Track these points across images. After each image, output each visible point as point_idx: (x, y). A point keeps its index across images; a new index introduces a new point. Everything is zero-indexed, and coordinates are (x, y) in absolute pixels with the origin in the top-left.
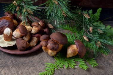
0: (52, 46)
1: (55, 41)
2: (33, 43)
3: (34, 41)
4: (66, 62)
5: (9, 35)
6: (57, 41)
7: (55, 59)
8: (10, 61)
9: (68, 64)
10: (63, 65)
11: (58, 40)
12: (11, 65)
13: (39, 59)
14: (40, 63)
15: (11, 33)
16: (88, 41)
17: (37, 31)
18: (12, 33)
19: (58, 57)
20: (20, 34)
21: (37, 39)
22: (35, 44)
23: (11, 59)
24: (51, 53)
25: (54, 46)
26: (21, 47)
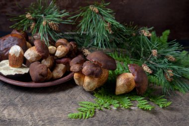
0: (90, 69)
1: (96, 63)
2: (58, 72)
3: (59, 69)
4: (116, 100)
5: (18, 56)
6: (98, 62)
7: (96, 96)
8: (18, 99)
9: (119, 103)
10: (111, 105)
11: (100, 61)
12: (19, 103)
13: (69, 96)
14: (70, 102)
15: (21, 54)
16: (151, 72)
17: (65, 52)
18: (23, 53)
19: (100, 94)
20: (36, 53)
21: (64, 66)
22: (61, 75)
23: (20, 96)
24: (89, 84)
25: (94, 69)
26: (38, 74)
